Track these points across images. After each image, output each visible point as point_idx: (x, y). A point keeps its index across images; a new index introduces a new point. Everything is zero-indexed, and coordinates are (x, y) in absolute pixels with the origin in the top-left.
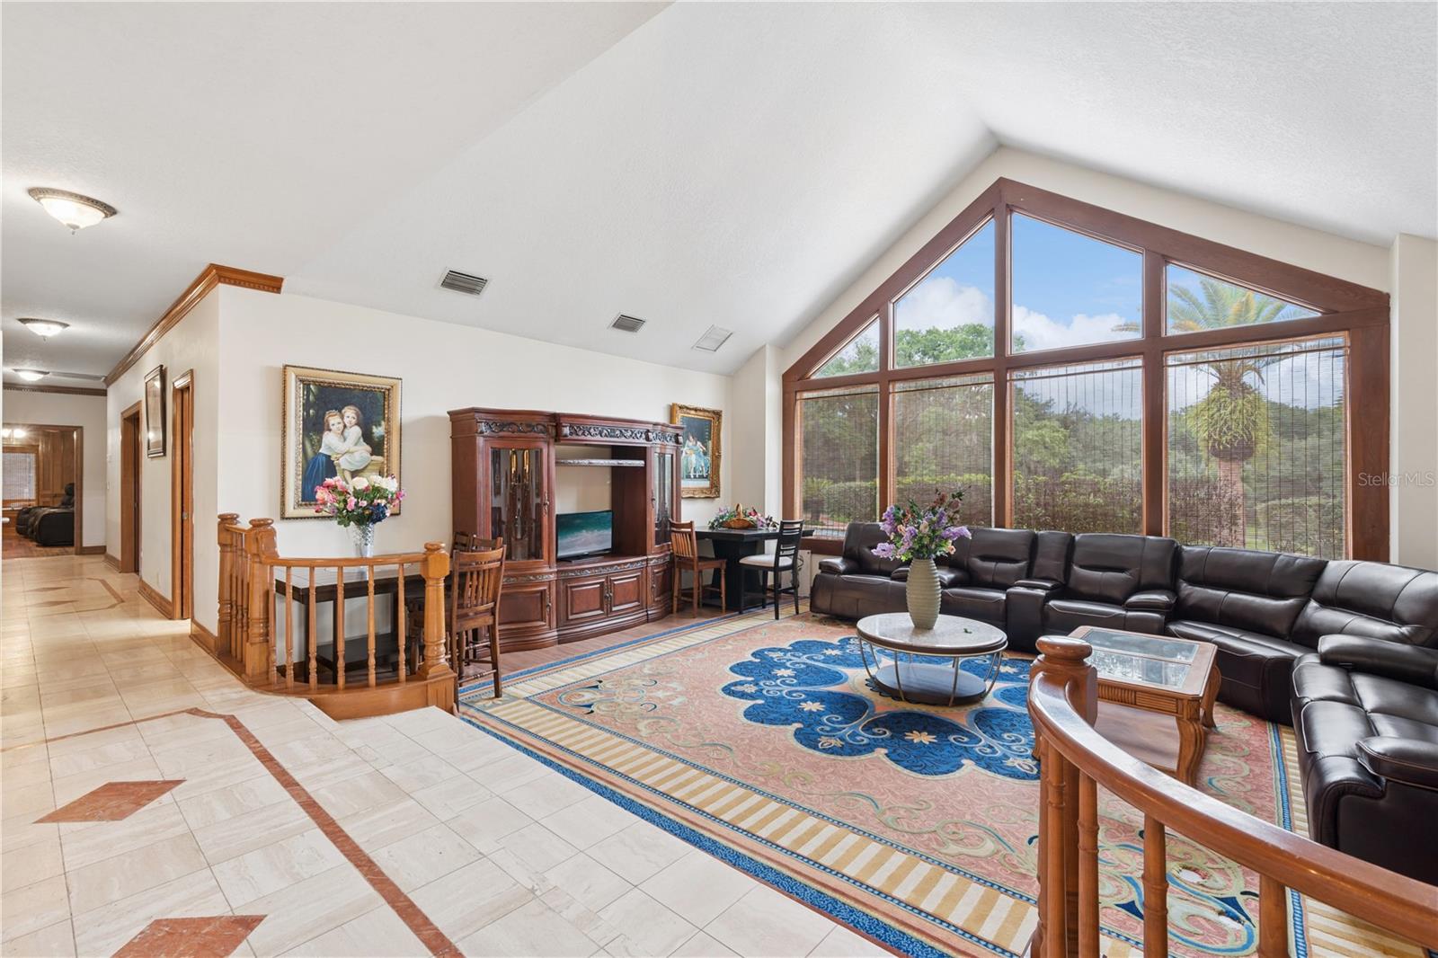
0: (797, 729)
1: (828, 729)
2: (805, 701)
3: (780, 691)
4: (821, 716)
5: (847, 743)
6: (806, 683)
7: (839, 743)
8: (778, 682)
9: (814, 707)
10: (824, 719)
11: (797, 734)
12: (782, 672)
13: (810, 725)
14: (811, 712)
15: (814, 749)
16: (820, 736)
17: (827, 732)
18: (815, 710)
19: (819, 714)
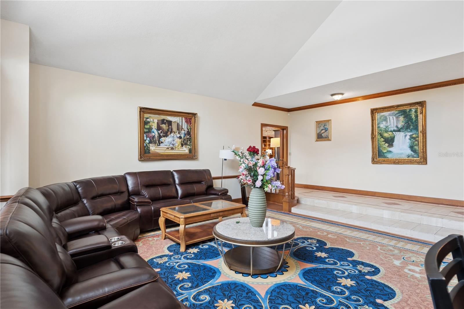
0: (326, 246)
1: (313, 245)
2: (325, 258)
3: (341, 265)
4: (316, 250)
5: (306, 240)
6: (328, 271)
7: (309, 240)
8: (346, 274)
9: (319, 254)
10: (315, 248)
11: (326, 244)
12: (349, 282)
13: (321, 247)
14: (322, 252)
15: (318, 240)
16: (316, 243)
17: (313, 244)
18: (319, 252)
19: (317, 251)
